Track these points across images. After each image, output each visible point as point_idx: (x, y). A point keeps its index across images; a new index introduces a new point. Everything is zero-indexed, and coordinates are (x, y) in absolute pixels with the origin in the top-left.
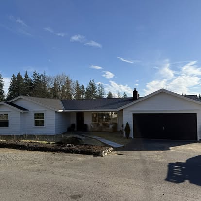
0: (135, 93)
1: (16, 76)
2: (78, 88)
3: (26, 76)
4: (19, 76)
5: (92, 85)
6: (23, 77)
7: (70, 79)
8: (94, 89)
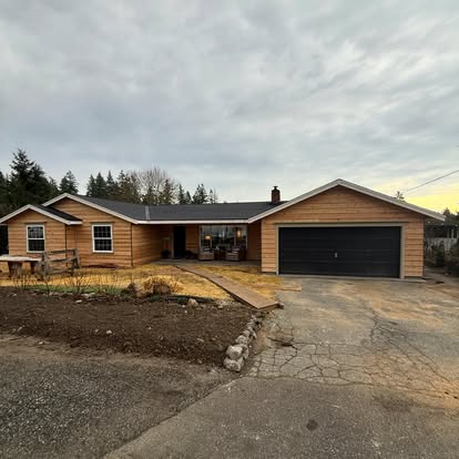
0: (276, 193)
1: (95, 177)
2: (182, 196)
3: (110, 178)
4: (100, 178)
5: (201, 192)
6: (106, 179)
7: (170, 182)
8: (203, 197)
